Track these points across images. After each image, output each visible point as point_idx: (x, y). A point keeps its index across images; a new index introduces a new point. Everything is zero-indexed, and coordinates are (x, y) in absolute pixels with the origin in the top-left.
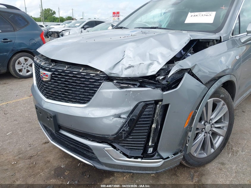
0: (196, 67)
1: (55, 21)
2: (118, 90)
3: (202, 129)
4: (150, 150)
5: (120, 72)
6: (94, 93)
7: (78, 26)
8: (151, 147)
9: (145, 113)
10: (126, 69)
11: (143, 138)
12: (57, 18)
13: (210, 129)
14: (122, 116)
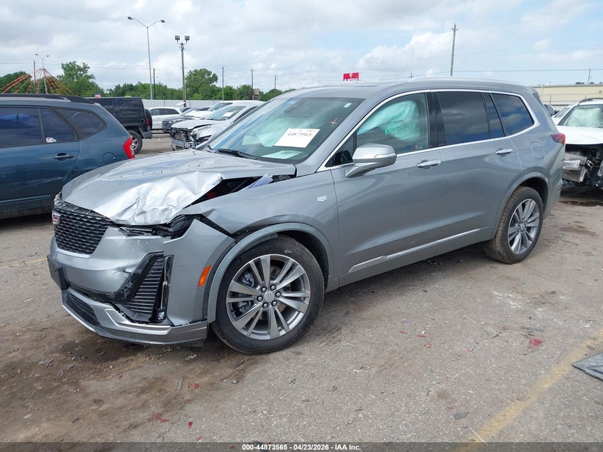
0: (214, 212)
1: (215, 95)
2: (124, 238)
3: (259, 296)
4: (162, 315)
5: (130, 219)
6: (99, 241)
7: (229, 118)
8: (162, 311)
9: (154, 267)
10: (138, 215)
11: (152, 299)
12: (219, 90)
13: (273, 297)
14: (127, 270)
